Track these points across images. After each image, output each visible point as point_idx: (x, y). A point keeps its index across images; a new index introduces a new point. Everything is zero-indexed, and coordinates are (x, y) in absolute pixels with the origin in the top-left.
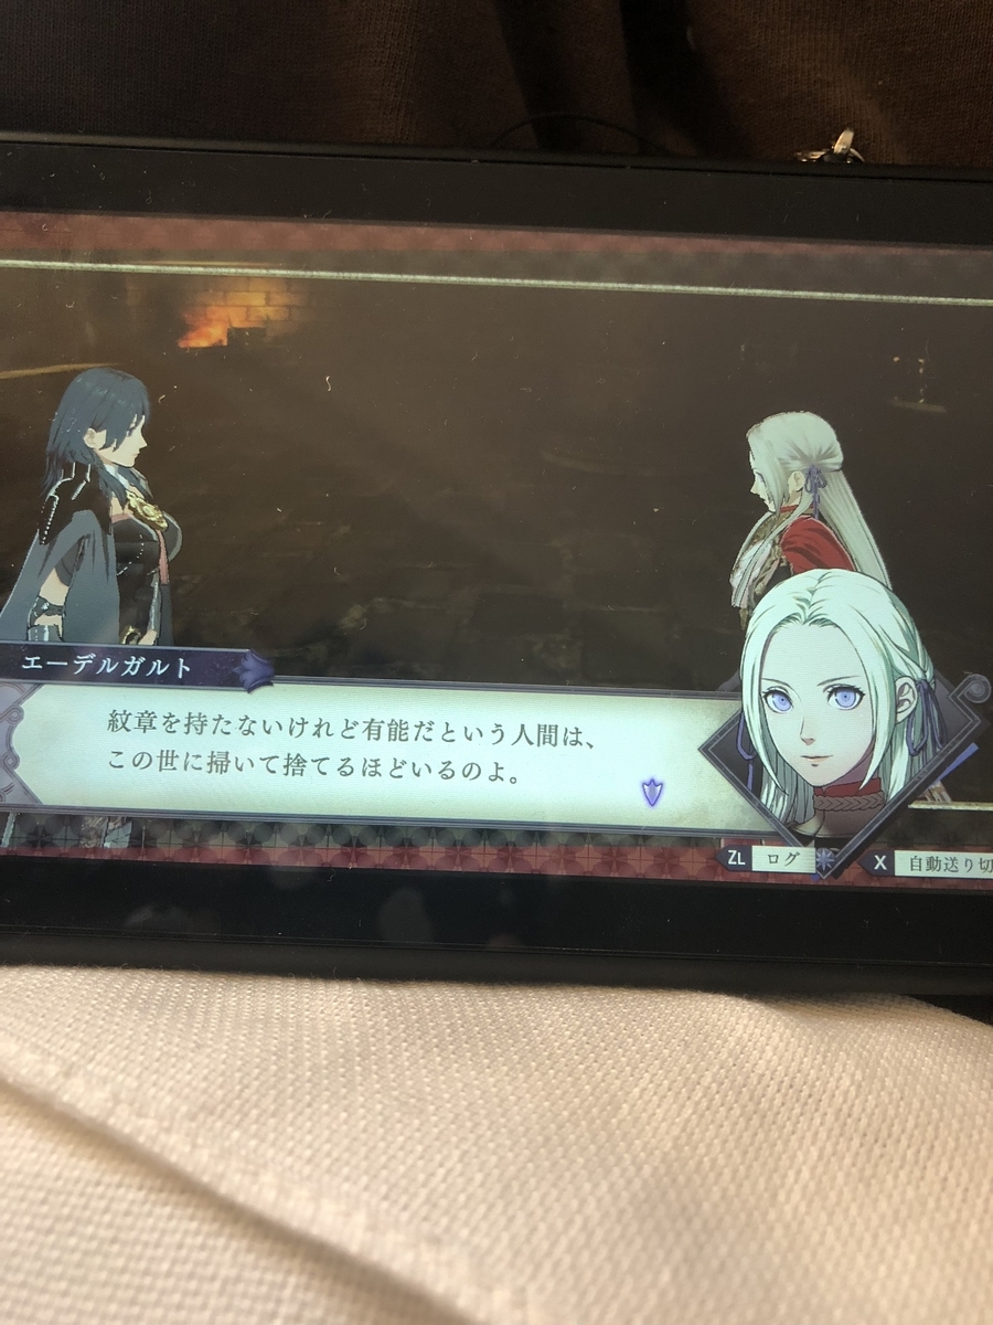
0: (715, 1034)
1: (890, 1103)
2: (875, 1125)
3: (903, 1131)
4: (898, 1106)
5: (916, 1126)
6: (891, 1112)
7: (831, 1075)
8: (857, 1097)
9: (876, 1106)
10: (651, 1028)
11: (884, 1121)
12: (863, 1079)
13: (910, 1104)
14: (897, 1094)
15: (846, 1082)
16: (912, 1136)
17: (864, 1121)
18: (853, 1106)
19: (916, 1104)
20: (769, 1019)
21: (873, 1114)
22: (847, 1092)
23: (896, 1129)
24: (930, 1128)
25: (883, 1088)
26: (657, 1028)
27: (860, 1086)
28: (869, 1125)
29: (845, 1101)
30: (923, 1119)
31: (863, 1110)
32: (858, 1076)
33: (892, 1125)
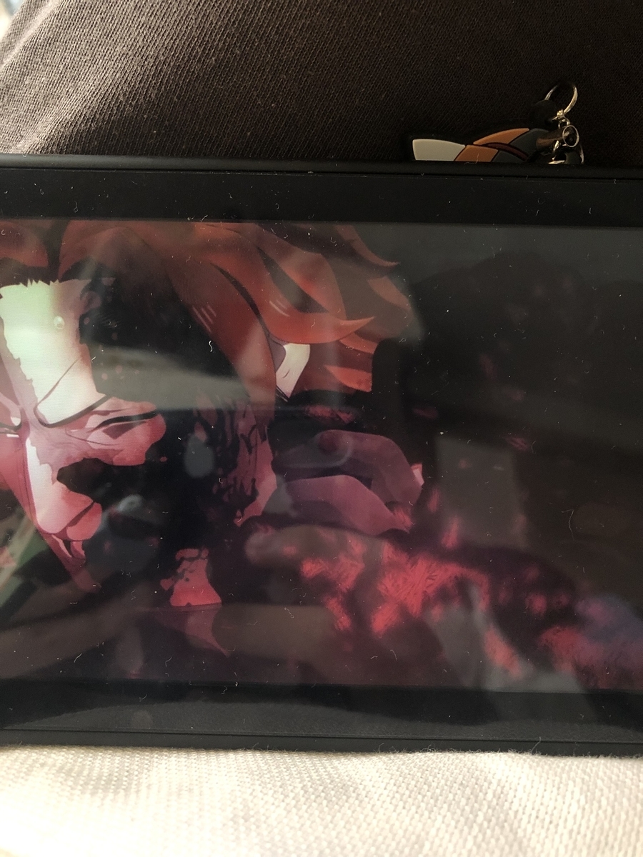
0: (482, 778)
1: (606, 818)
2: (596, 838)
3: (615, 839)
4: (611, 820)
5: (624, 834)
6: (606, 826)
7: (564, 803)
8: (583, 817)
9: (596, 823)
10: (438, 776)
11: (602, 834)
12: (586, 802)
13: (618, 818)
14: (610, 811)
15: (575, 806)
16: (621, 842)
17: (589, 836)
18: (580, 825)
19: (623, 817)
20: (518, 764)
21: (594, 829)
22: (575, 817)
23: (611, 839)
24: (633, 834)
25: (600, 807)
26: (443, 775)
27: (584, 809)
28: (592, 838)
29: (575, 823)
30: (628, 827)
31: (588, 828)
32: (583, 802)
33: (608, 836)
